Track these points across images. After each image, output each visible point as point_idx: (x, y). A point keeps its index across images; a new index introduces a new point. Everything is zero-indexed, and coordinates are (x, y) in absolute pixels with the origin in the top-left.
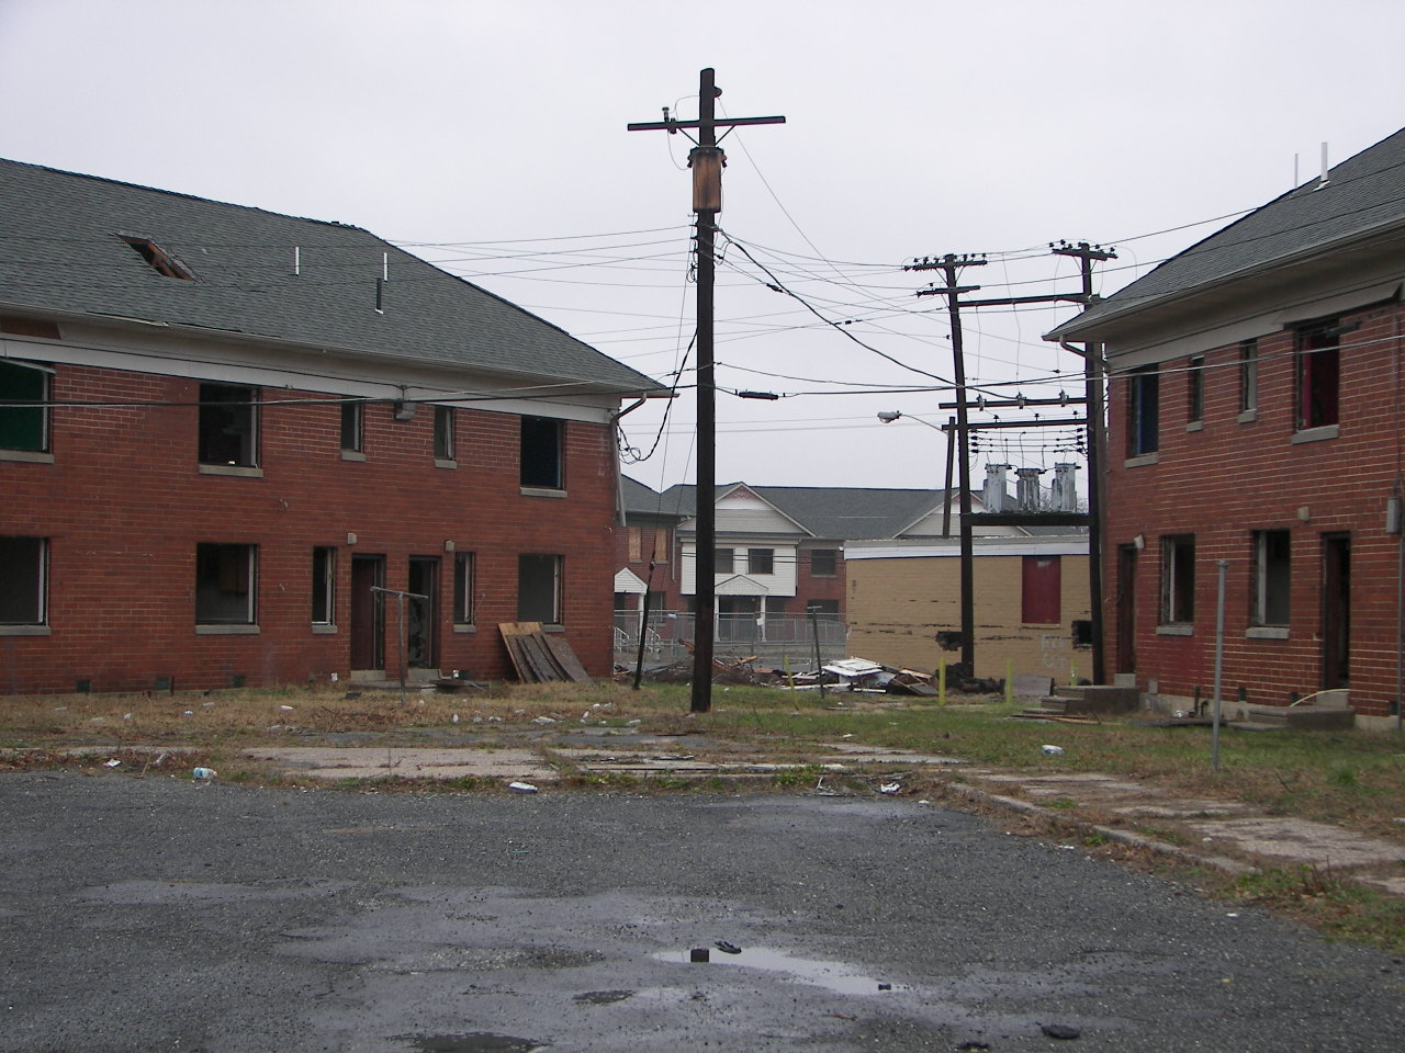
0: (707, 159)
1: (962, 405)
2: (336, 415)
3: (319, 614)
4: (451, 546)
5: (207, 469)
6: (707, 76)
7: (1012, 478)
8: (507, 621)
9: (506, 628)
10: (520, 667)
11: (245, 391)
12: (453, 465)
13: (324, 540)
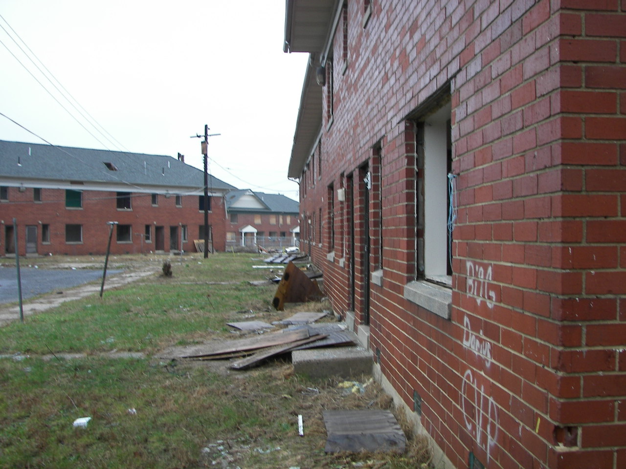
0: (205, 144)
2: (151, 197)
3: (148, 238)
4: (180, 224)
5: (119, 210)
6: (206, 126)
8: (196, 239)
9: (196, 241)
10: (198, 249)
11: (128, 193)
12: (181, 206)
13: (148, 223)
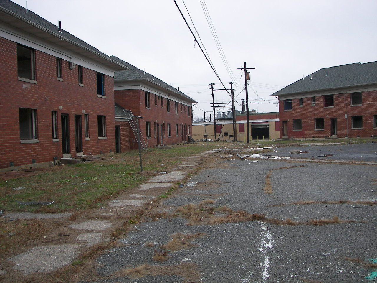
1: (214, 104)
2: (55, 64)
7: (221, 113)
12: (83, 85)
13: (54, 108)
